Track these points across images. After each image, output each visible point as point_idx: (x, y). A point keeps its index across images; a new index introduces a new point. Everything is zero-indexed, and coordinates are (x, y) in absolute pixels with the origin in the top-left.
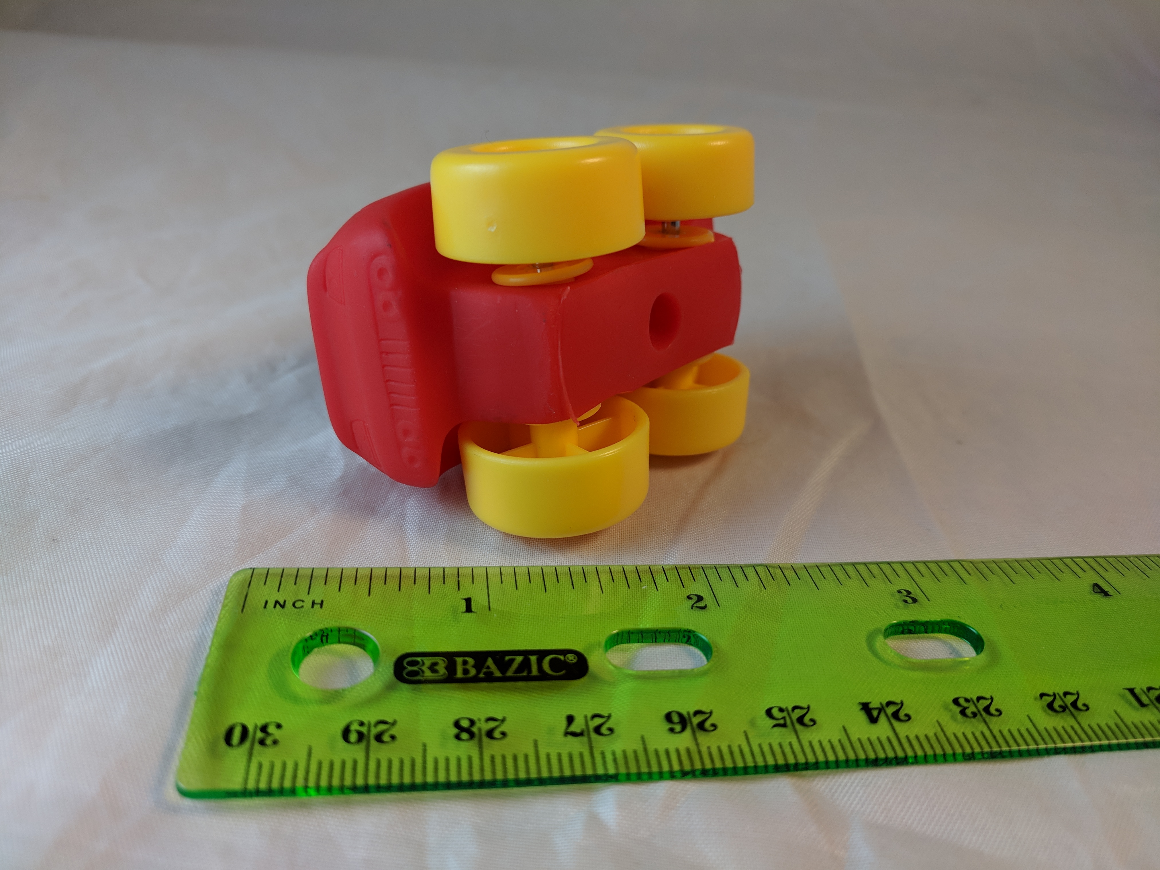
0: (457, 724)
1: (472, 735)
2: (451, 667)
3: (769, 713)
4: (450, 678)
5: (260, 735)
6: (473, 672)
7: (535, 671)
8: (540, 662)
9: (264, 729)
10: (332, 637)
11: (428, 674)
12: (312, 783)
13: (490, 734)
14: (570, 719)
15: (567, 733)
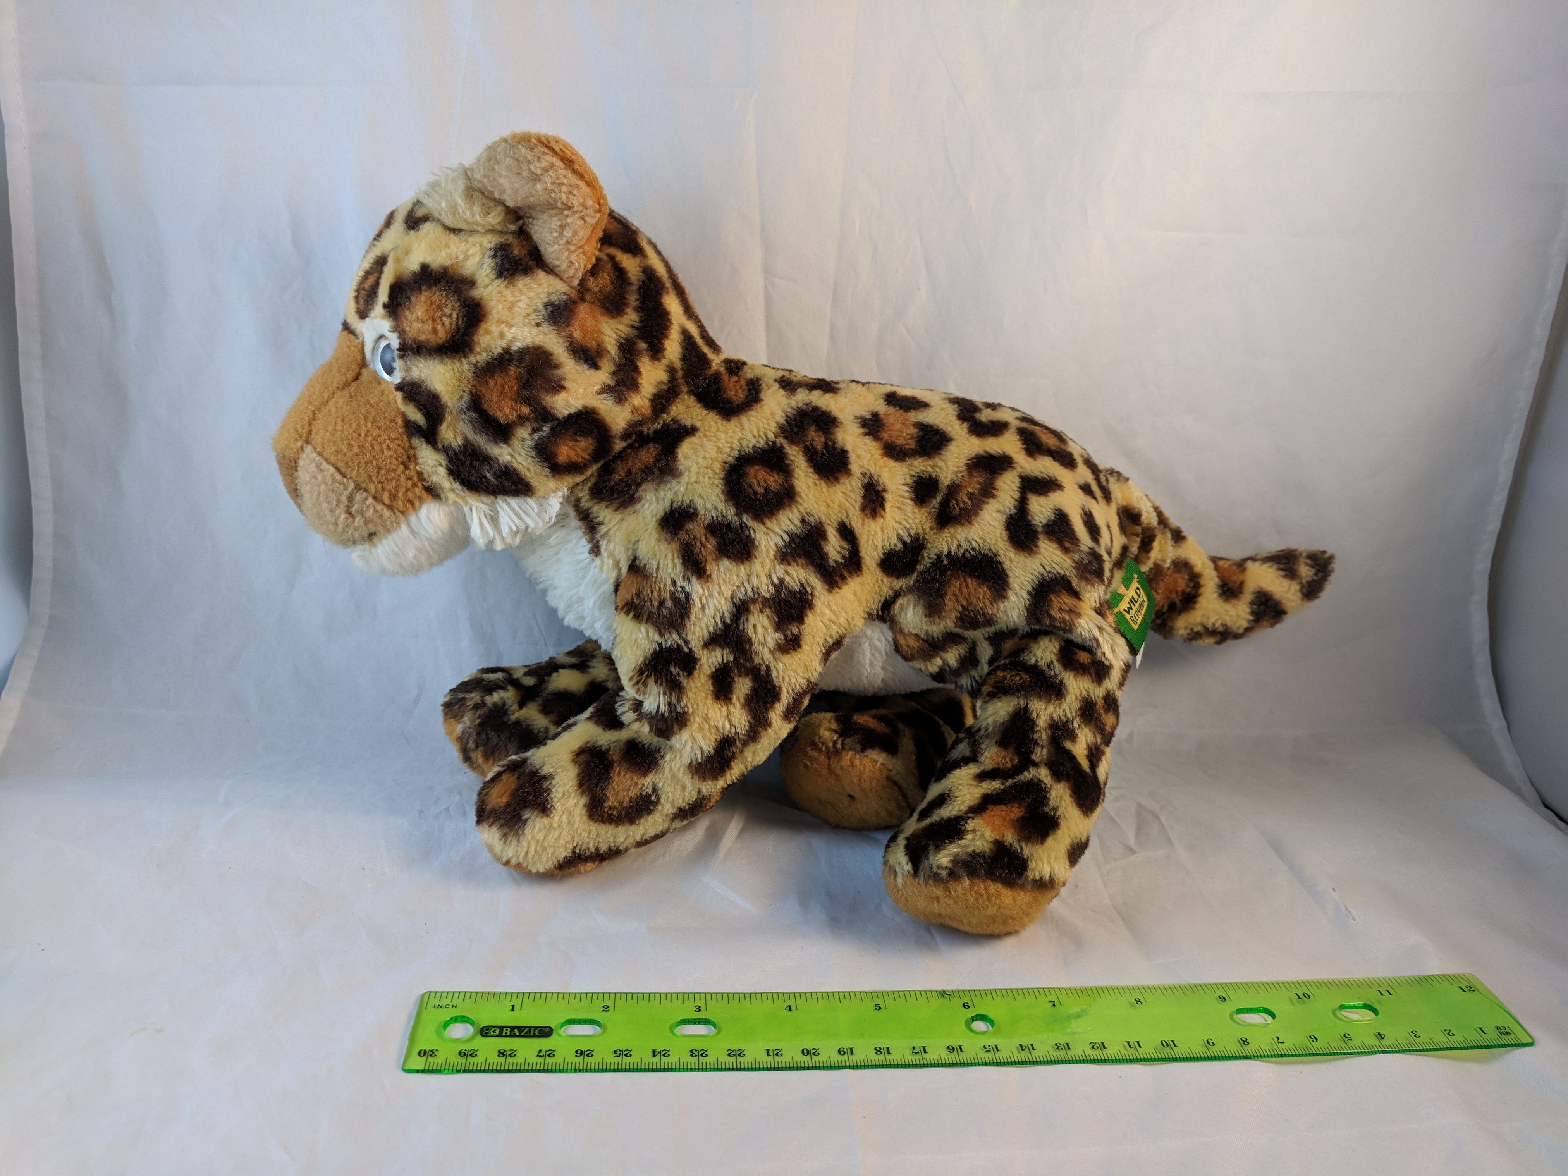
0: (499, 1051)
1: (504, 1055)
2: (501, 1032)
3: (615, 1052)
4: (500, 1035)
5: (430, 1053)
6: (509, 1033)
7: (532, 1034)
8: (535, 1030)
9: (432, 1051)
10: (460, 1019)
11: (492, 1034)
12: (447, 1068)
13: (510, 1055)
14: (540, 1051)
15: (538, 1056)
